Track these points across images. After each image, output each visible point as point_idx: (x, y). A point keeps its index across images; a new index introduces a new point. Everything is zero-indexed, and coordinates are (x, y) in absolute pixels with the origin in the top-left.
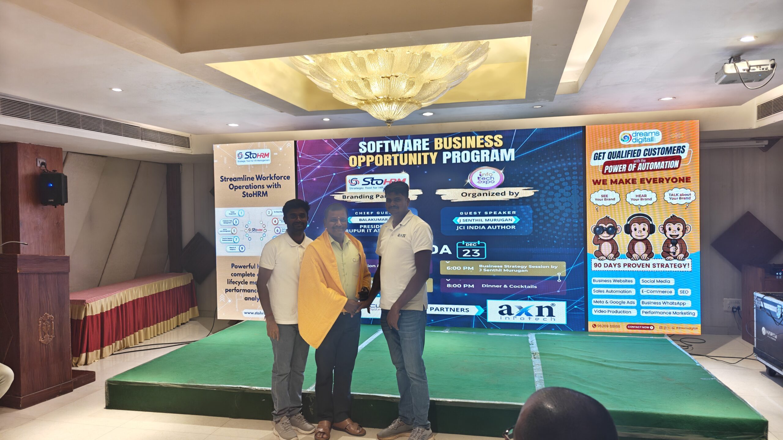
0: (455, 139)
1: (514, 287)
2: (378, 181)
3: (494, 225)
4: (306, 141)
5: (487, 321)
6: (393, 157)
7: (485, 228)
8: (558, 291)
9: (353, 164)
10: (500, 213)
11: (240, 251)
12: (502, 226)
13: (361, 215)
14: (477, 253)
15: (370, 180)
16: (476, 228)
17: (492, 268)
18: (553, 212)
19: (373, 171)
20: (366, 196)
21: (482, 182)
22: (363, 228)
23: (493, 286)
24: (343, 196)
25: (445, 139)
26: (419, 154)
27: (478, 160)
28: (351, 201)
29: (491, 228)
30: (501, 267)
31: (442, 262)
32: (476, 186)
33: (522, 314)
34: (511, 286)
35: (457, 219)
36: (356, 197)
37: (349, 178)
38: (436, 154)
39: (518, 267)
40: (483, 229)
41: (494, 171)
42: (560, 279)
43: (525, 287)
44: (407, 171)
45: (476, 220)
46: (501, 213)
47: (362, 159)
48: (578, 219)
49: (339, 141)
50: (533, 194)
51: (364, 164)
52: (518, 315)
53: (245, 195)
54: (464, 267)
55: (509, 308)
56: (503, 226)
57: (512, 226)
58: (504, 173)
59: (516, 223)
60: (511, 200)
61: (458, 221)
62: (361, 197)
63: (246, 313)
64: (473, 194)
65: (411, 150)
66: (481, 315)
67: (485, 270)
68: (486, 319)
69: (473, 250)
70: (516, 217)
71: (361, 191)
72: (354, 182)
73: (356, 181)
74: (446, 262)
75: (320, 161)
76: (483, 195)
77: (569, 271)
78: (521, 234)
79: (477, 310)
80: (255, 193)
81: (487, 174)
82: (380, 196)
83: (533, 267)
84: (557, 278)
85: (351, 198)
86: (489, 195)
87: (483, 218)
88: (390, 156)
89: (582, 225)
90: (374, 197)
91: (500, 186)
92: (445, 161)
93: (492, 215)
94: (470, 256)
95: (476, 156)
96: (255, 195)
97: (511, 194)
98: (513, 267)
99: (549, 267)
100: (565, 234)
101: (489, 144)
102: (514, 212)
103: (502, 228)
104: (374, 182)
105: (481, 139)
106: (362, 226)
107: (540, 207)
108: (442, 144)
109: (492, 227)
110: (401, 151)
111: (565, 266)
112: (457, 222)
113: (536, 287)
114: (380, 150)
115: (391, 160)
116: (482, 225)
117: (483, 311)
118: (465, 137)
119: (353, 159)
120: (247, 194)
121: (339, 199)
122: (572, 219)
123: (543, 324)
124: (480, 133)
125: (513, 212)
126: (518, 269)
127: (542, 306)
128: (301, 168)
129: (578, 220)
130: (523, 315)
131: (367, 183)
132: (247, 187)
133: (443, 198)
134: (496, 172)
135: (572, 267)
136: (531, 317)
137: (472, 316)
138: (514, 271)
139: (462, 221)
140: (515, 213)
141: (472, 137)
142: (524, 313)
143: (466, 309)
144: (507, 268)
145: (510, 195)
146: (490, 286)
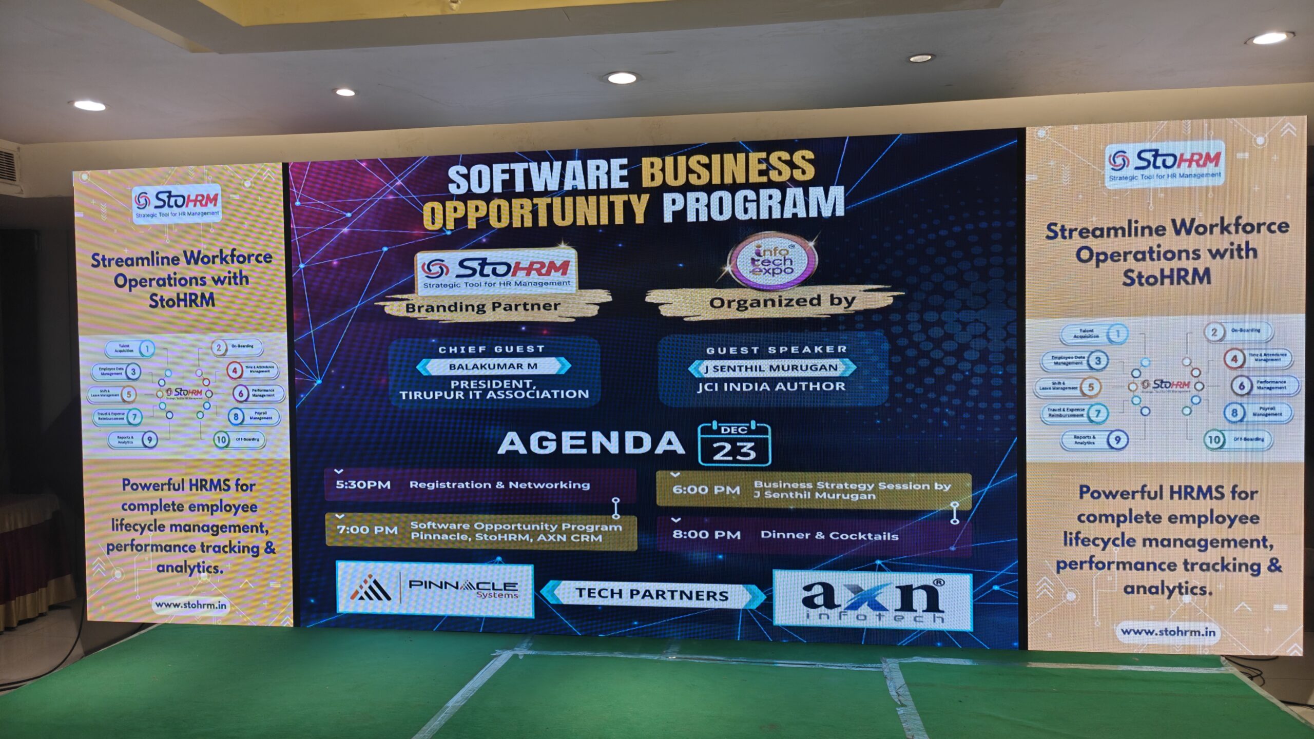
0: (694, 160)
1: (842, 537)
2: (498, 267)
3: (793, 380)
4: (313, 163)
5: (772, 623)
6: (535, 206)
7: (769, 389)
8: (953, 549)
9: (433, 223)
10: (807, 349)
11: (145, 446)
12: (811, 384)
13: (454, 356)
14: (749, 451)
15: (475, 265)
16: (748, 387)
17: (787, 490)
18: (942, 349)
19: (484, 240)
20: (467, 307)
21: (761, 271)
22: (458, 388)
23: (788, 535)
24: (408, 305)
25: (669, 160)
26: (604, 199)
27: (752, 215)
28: (429, 318)
29: (784, 389)
30: (810, 486)
31: (660, 475)
32: (747, 282)
33: (859, 606)
34: (834, 536)
35: (699, 365)
36: (441, 309)
37: (422, 258)
38: (645, 198)
39: (851, 486)
40: (765, 390)
41: (794, 243)
42: (957, 518)
43: (870, 538)
44: (571, 244)
45: (746, 368)
46: (810, 352)
47: (455, 210)
48: (1004, 365)
49: (398, 165)
50: (890, 301)
51: (461, 222)
52: (849, 608)
53: (157, 302)
54: (716, 488)
55: (828, 591)
56: (815, 384)
57: (837, 384)
58: (815, 247)
59: (847, 374)
60: (834, 316)
61: (702, 369)
62: (454, 308)
63: (159, 605)
64: (739, 302)
65: (581, 187)
66: (758, 608)
67: (768, 494)
68: (772, 617)
69: (739, 444)
70: (847, 361)
71: (455, 292)
72: (435, 269)
73: (441, 268)
74: (672, 474)
75: (349, 215)
76: (766, 305)
77: (979, 497)
78: (860, 404)
79: (748, 597)
80: (182, 296)
81: (775, 249)
82: (503, 306)
83: (890, 487)
84: (949, 514)
85: (427, 310)
86: (780, 305)
87: (765, 364)
88: (527, 203)
89: (1014, 381)
90: (488, 308)
91: (808, 281)
92: (668, 218)
93: (788, 355)
94: (730, 458)
95: (747, 203)
96: (182, 304)
97: (836, 301)
98: (840, 486)
99: (929, 488)
100: (970, 404)
101: (780, 173)
102: (842, 349)
103: (811, 389)
104: (488, 270)
105: (760, 162)
106: (458, 383)
107: (908, 334)
108: (661, 173)
109: (786, 387)
110: (557, 189)
111: (969, 485)
112: (699, 372)
113: (897, 539)
114: (503, 189)
115: (531, 212)
116: (760, 381)
117: (764, 597)
118: (719, 156)
119: (433, 209)
120: (162, 299)
121: (396, 314)
122: (989, 365)
123: (915, 631)
124: (758, 146)
125: (839, 347)
126: (851, 491)
127: (911, 586)
128: (300, 232)
129: (1005, 368)
130: (865, 609)
131: (470, 272)
132: (162, 282)
133: (665, 311)
134: (796, 245)
135: (988, 487)
136: (882, 613)
137: (736, 611)
138: (840, 497)
139: (711, 369)
140: (844, 350)
141: (738, 155)
142: (866, 603)
143: (721, 594)
144: (825, 490)
145: (832, 303)
146: (781, 536)
